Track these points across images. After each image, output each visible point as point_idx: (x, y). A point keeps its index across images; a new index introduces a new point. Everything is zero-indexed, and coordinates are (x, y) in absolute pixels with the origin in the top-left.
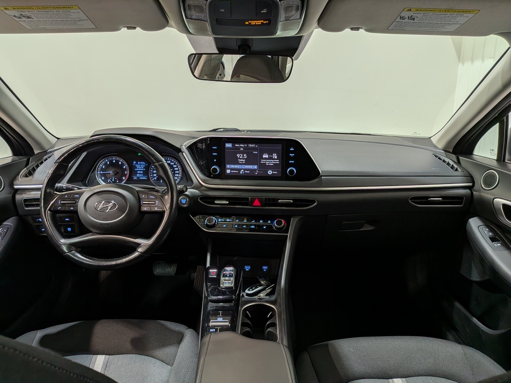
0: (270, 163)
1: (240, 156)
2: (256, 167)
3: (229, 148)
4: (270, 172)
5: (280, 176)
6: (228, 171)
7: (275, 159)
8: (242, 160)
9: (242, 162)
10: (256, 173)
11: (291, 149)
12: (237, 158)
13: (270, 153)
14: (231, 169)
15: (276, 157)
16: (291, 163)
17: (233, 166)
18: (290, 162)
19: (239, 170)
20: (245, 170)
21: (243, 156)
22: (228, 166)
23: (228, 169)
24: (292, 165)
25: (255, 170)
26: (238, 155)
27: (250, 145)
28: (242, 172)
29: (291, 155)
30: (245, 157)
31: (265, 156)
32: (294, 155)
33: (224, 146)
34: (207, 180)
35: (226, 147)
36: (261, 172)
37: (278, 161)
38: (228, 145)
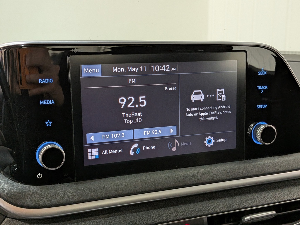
0: (209, 114)
1: (128, 102)
2: (172, 131)
3: (92, 80)
4: (209, 142)
5: (235, 147)
6: (93, 154)
7: (222, 103)
8: (134, 114)
9: (134, 118)
10: (174, 149)
12: (119, 110)
13: (208, 90)
14: (101, 146)
15: (224, 98)
16: (262, 109)
17: (105, 137)
18: (259, 107)
19: (126, 145)
20: (142, 142)
21: (137, 102)
22: (91, 138)
23: (93, 146)
25: (170, 139)
26: (122, 101)
27: (156, 68)
28: (135, 150)
29: (260, 88)
30: (143, 103)
31: (197, 97)
32: (266, 87)
33: (78, 72)
34: (23, 193)
35: (83, 75)
36: (188, 144)
37: (229, 107)
38: (90, 71)
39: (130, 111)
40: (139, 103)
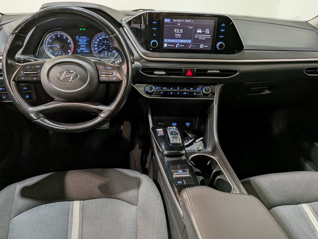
0: (202, 37)
1: (177, 31)
2: (190, 41)
3: (167, 23)
4: (202, 46)
5: (210, 49)
6: (165, 45)
7: (207, 34)
8: (178, 35)
9: (178, 36)
10: (190, 47)
11: (222, 25)
12: (174, 33)
13: (203, 29)
14: (168, 43)
15: (208, 33)
17: (170, 41)
18: (220, 37)
19: (175, 44)
20: (180, 44)
21: (180, 31)
22: (165, 40)
23: (166, 43)
24: (221, 40)
25: (189, 44)
26: (175, 30)
27: (187, 21)
28: (178, 46)
29: (221, 30)
30: (181, 32)
31: (199, 31)
32: (224, 30)
33: (163, 21)
34: (147, 53)
35: (165, 22)
36: (194, 46)
37: (210, 36)
38: (167, 20)
39: (177, 34)
40: (180, 32)
